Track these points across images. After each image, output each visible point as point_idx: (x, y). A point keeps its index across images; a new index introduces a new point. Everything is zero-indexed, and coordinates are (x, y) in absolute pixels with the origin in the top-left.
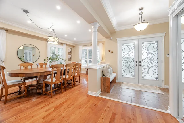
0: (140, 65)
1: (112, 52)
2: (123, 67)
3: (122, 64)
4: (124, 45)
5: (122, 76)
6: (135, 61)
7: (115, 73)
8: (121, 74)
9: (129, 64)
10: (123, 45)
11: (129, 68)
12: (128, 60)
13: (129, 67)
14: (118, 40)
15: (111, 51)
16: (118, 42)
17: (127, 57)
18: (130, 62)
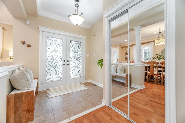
0: (68, 64)
1: (29, 46)
2: (47, 68)
3: (47, 64)
4: (50, 38)
5: (47, 81)
6: (63, 60)
7: (37, 78)
8: (46, 78)
9: (56, 64)
10: (48, 38)
11: (56, 69)
12: (54, 59)
13: (55, 67)
14: (41, 28)
15: (27, 43)
16: (41, 32)
17: (53, 55)
18: (57, 62)
